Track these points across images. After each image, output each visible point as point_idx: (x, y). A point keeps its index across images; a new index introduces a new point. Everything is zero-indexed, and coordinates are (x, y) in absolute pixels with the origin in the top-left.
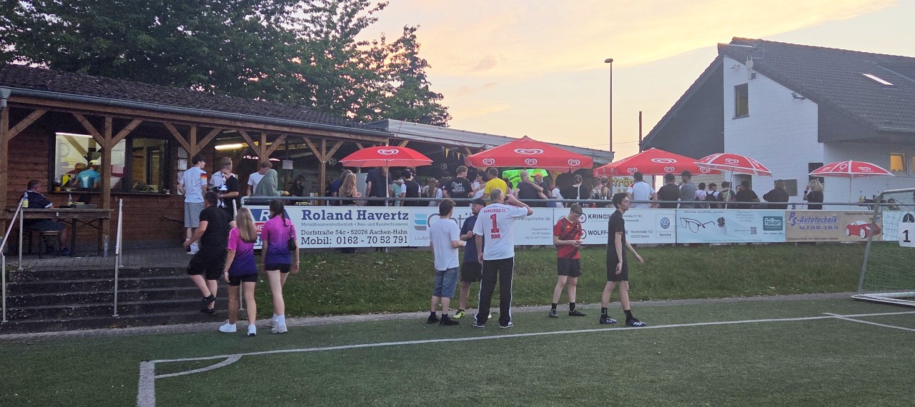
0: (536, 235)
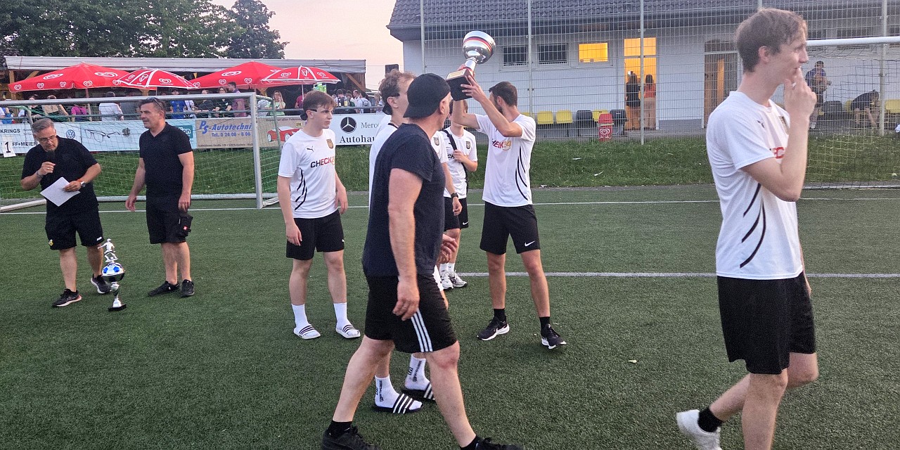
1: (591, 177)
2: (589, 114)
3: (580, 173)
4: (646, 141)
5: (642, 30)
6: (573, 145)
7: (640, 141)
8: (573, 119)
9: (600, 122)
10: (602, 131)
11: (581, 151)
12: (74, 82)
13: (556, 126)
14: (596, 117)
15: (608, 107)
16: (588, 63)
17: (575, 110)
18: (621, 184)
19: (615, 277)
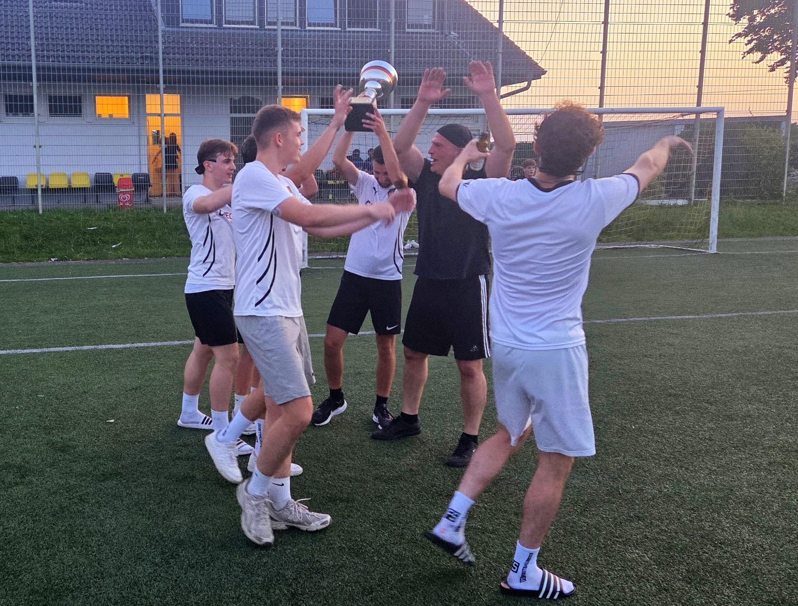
1: (108, 250)
2: (109, 177)
3: (95, 244)
4: (169, 209)
5: (162, 86)
6: (88, 212)
7: (163, 210)
8: (91, 182)
9: (119, 187)
10: (121, 197)
11: (98, 219)
13: (70, 190)
14: (116, 181)
15: (130, 171)
16: (106, 119)
17: (93, 172)
18: (141, 257)
19: (112, 349)
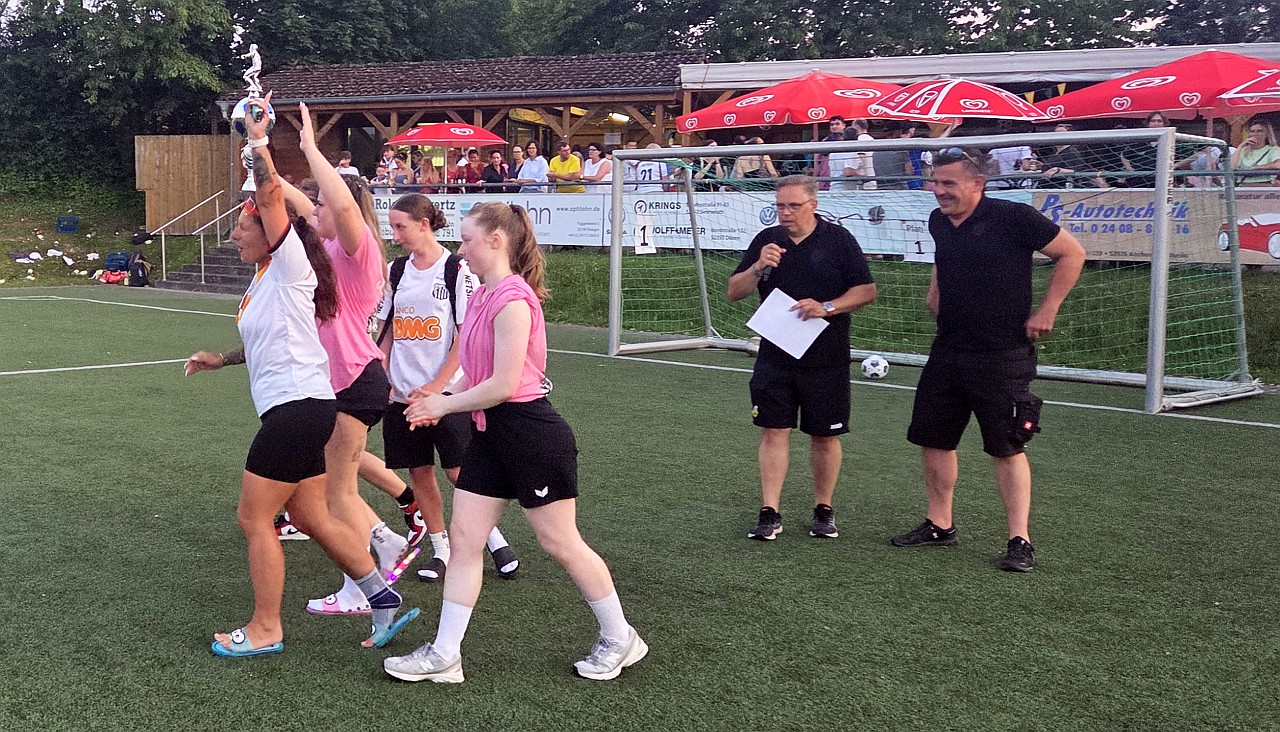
0: (582, 232)
12: (789, 110)
